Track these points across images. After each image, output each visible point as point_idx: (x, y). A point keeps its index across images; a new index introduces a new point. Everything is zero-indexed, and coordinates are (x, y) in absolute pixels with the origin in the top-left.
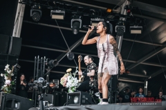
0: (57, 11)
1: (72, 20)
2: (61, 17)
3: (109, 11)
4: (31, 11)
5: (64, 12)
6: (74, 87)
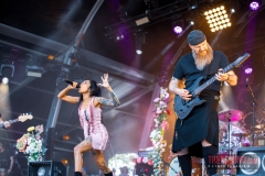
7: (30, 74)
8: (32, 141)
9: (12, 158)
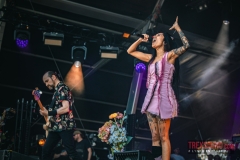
0: (52, 34)
1: (73, 48)
2: (59, 43)
3: (127, 36)
4: (15, 32)
5: (62, 35)
6: (121, 143)
7: (104, 55)
8: (116, 130)
9: (89, 150)
